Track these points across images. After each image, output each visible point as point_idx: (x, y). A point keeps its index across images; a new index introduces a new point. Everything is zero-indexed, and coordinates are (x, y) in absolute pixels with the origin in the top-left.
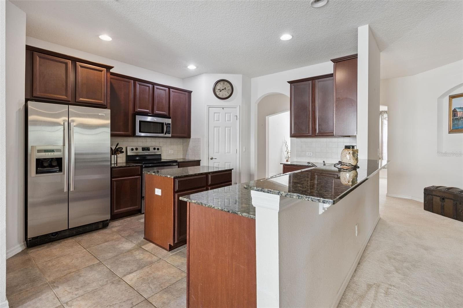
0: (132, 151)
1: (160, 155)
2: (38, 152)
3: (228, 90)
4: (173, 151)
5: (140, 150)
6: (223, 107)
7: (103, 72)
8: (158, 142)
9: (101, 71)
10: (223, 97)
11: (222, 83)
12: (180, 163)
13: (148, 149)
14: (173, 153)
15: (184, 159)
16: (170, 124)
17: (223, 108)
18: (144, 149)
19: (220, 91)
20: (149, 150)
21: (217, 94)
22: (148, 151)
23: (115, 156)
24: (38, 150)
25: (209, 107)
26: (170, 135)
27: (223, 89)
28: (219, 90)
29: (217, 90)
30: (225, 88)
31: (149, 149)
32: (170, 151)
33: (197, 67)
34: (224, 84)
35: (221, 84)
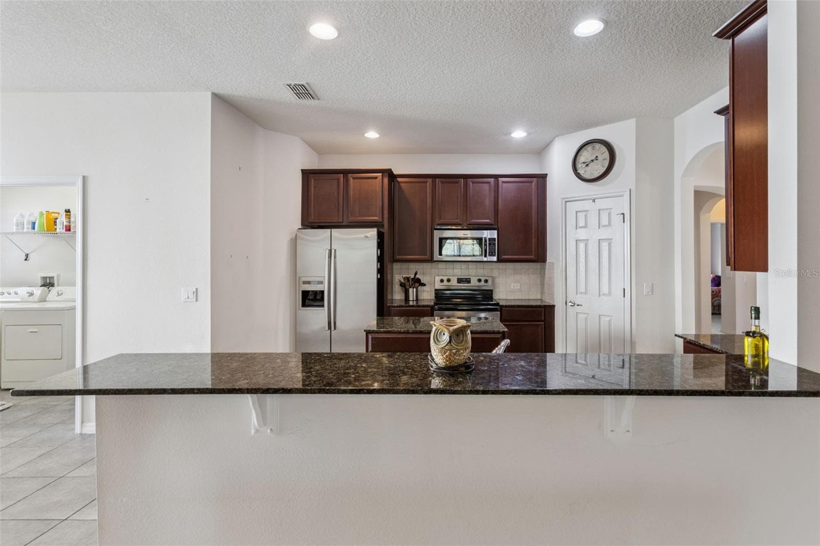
0: (442, 284)
1: (491, 291)
2: (303, 284)
3: (604, 159)
4: (519, 285)
5: (454, 282)
6: (594, 197)
7: (378, 178)
8: (489, 269)
9: (376, 178)
10: (593, 177)
11: (589, 148)
12: (503, 308)
13: (468, 281)
14: (519, 287)
15: (541, 300)
16: (495, 239)
17: (594, 201)
18: (460, 281)
19: (587, 165)
20: (470, 283)
21: (581, 172)
22: (468, 283)
23: (415, 289)
24: (303, 282)
25: (566, 202)
26: (495, 259)
27: (592, 161)
28: (584, 163)
29: (579, 166)
30: (597, 157)
31: (470, 281)
32: (512, 284)
33: (529, 134)
34: (593, 148)
35: (588, 151)
